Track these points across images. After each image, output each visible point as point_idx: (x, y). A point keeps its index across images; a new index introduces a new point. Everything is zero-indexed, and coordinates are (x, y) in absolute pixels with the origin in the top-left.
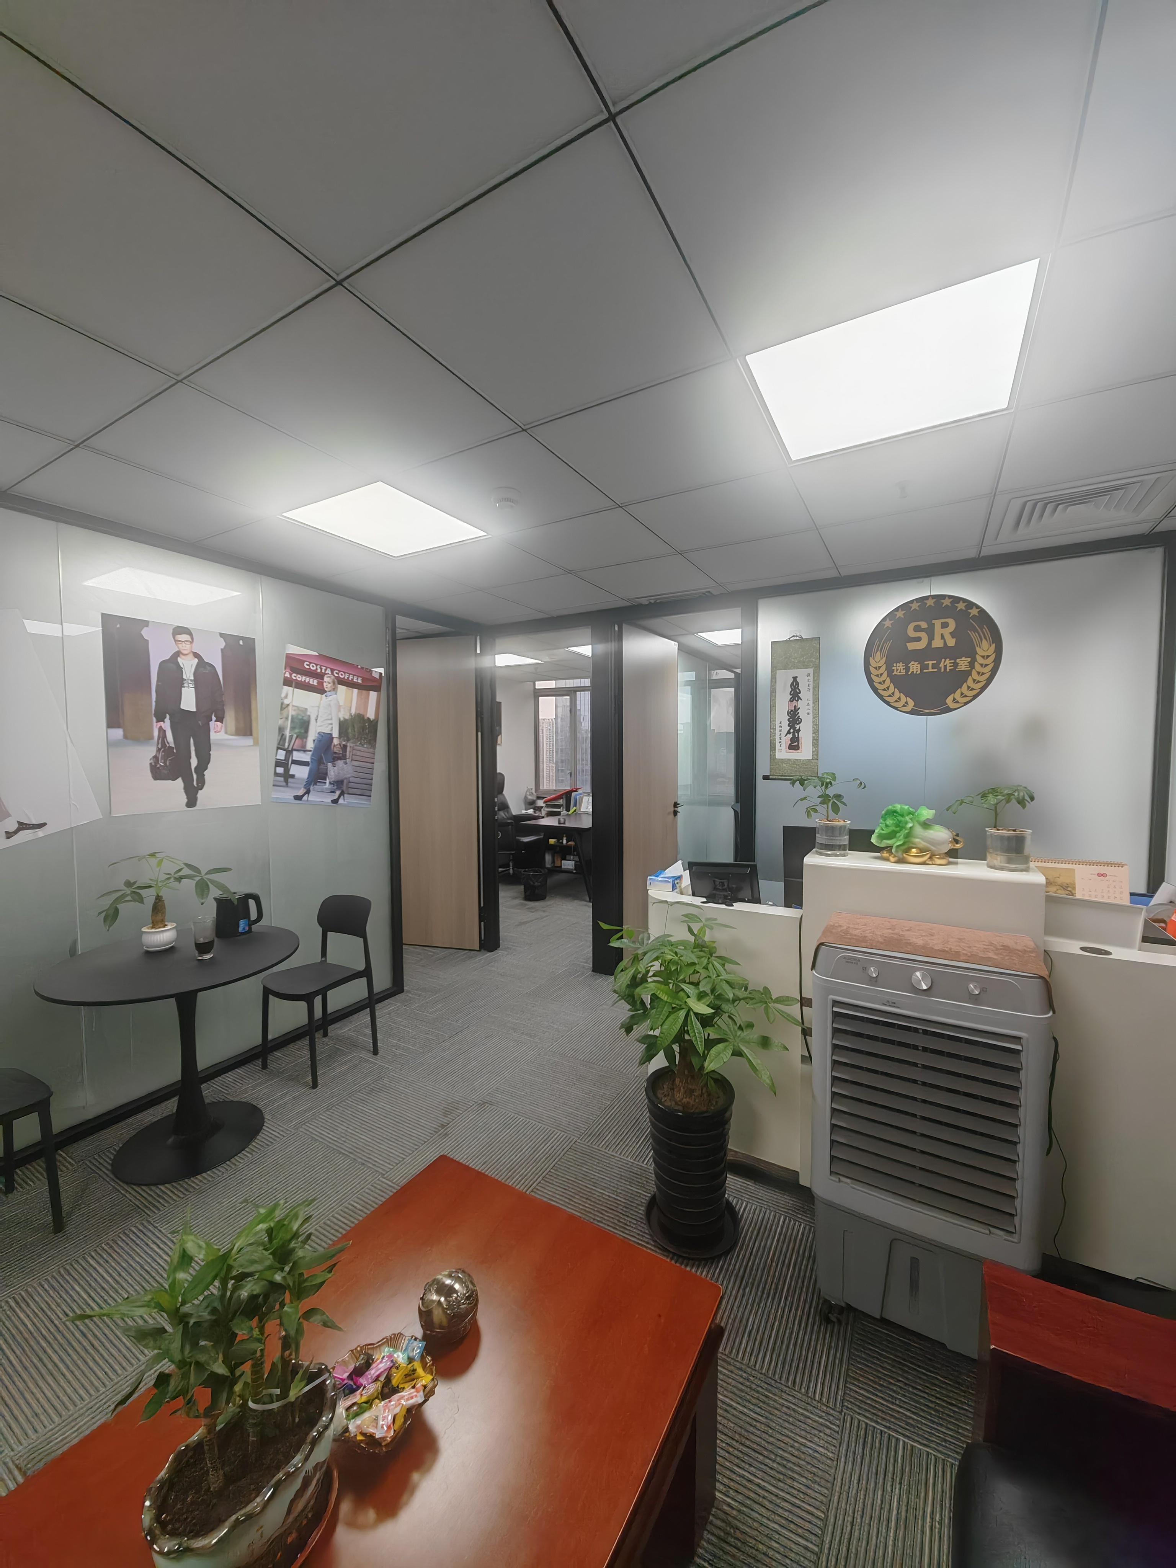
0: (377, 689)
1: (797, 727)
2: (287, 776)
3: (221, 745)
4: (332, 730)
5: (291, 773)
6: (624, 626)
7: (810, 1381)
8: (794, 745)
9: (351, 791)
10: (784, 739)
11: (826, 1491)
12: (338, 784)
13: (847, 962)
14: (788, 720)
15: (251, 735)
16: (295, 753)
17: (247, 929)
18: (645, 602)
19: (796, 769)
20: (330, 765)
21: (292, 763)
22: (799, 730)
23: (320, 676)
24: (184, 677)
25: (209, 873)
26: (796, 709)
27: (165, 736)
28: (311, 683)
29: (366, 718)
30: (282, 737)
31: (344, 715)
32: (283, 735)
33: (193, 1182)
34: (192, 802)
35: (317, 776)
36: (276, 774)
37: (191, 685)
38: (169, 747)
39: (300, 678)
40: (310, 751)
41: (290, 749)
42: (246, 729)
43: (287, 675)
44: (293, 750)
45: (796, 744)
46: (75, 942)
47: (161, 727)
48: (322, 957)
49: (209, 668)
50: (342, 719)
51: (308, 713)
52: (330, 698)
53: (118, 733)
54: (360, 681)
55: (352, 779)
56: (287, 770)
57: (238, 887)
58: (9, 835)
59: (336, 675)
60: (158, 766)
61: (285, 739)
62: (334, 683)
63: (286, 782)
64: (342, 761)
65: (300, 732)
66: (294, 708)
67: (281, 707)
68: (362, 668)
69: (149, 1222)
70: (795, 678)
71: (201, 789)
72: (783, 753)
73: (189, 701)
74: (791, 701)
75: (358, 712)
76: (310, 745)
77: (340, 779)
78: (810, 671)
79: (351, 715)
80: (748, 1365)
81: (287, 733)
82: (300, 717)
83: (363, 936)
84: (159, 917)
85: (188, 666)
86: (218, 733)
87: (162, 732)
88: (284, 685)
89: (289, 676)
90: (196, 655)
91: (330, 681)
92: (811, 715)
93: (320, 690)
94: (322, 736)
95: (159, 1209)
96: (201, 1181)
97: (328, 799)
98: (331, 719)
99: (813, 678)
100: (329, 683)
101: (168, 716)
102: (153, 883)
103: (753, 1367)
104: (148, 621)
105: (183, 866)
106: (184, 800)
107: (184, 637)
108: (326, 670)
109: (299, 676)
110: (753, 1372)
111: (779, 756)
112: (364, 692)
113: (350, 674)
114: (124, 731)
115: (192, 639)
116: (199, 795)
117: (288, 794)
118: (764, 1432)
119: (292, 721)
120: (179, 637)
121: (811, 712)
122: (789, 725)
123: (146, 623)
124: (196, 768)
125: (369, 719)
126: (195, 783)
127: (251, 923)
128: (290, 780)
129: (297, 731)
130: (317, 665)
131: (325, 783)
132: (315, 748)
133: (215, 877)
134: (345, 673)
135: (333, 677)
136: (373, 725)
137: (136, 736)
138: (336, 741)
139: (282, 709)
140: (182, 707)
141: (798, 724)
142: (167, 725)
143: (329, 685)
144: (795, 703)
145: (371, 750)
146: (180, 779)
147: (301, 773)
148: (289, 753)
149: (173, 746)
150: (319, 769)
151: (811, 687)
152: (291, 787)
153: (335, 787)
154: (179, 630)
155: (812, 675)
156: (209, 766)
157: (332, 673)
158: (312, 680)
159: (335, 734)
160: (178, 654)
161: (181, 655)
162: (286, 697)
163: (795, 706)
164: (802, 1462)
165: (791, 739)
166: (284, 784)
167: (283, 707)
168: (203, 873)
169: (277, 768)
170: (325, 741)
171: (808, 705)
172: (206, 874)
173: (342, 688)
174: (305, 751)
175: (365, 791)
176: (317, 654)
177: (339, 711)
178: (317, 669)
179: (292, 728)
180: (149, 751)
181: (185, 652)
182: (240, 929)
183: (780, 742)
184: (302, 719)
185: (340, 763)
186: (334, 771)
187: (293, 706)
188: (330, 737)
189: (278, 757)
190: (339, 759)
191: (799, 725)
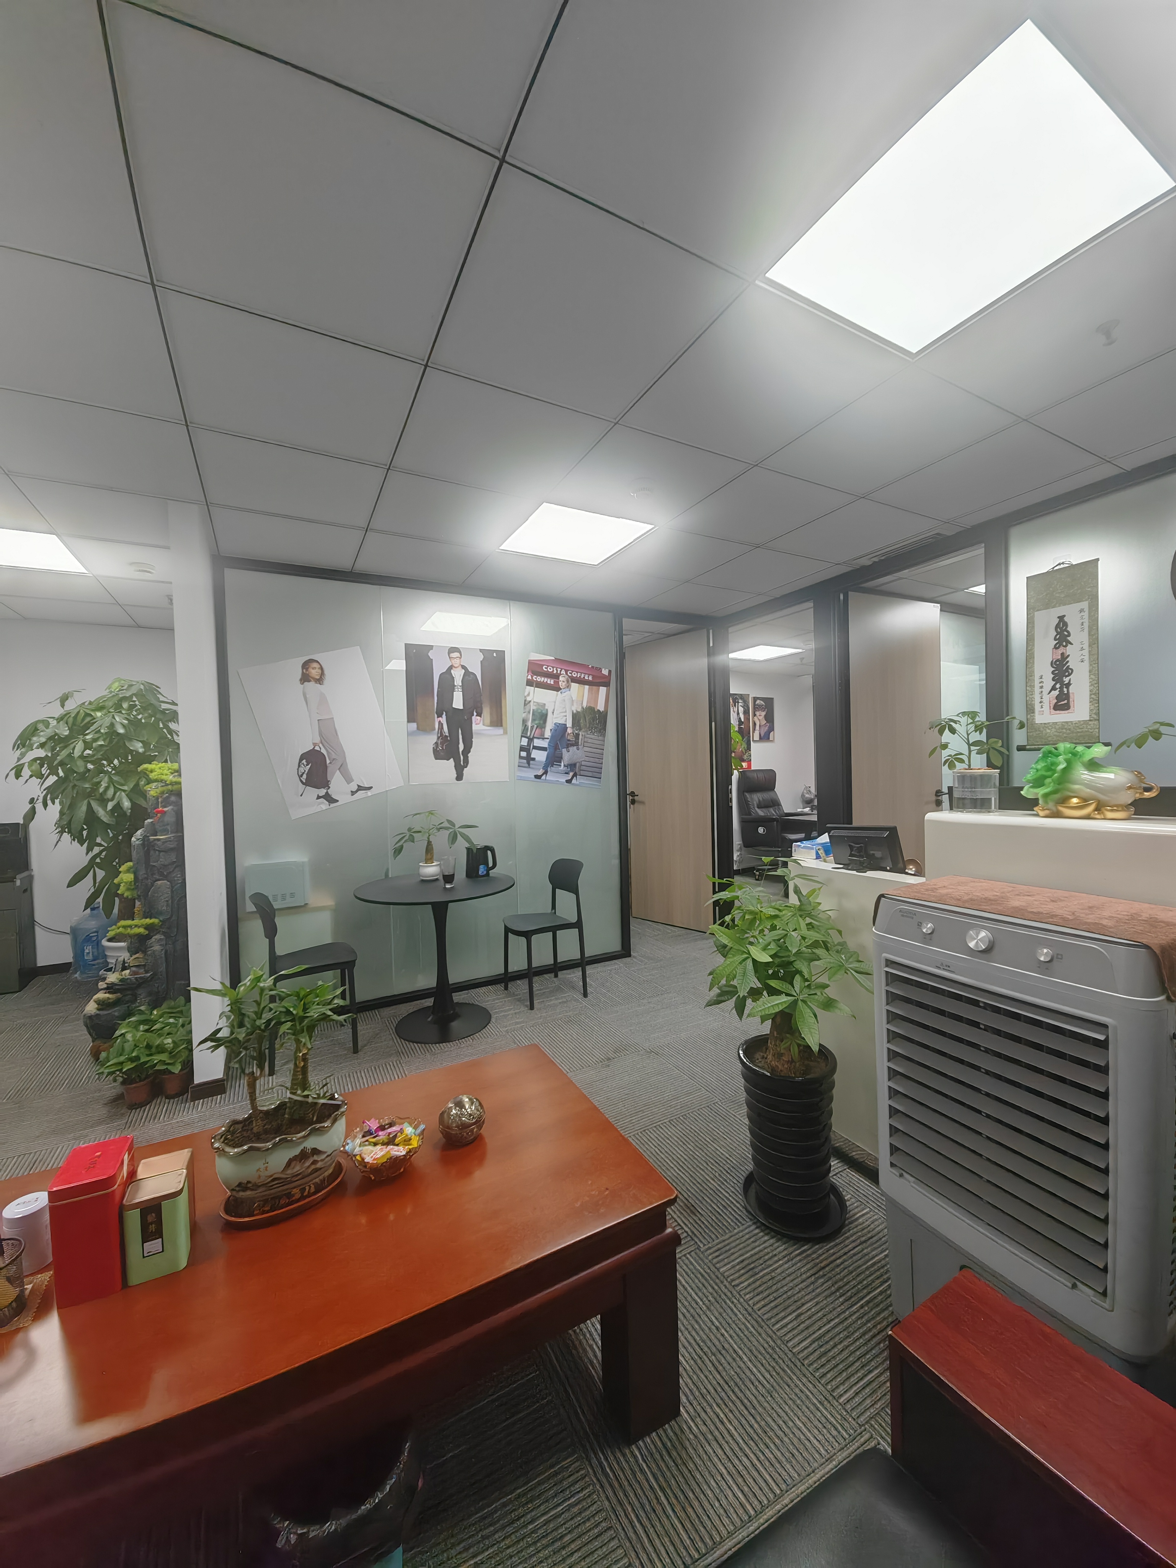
0: (607, 684)
1: (1066, 680)
2: (529, 759)
3: (480, 734)
4: (566, 721)
5: (532, 756)
6: (851, 594)
7: (843, 1383)
8: (1062, 703)
9: (582, 773)
10: (1046, 698)
11: (796, 1475)
12: (572, 766)
13: (903, 916)
14: (1053, 673)
15: (501, 726)
16: (535, 740)
17: (485, 872)
18: (866, 562)
19: (1065, 735)
20: (564, 751)
21: (533, 749)
22: (1069, 684)
23: (556, 677)
24: (455, 684)
25: (461, 827)
26: (1064, 657)
27: (442, 728)
28: (549, 682)
29: (596, 710)
30: (525, 728)
31: (577, 708)
32: (526, 725)
33: (433, 1047)
34: (459, 777)
35: (554, 759)
36: (521, 757)
37: (460, 690)
38: (446, 736)
39: (539, 679)
40: (548, 738)
41: (531, 737)
42: (498, 721)
43: (530, 677)
44: (534, 737)
45: (1066, 702)
46: (388, 870)
47: (440, 721)
48: (552, 910)
49: (472, 676)
50: (575, 712)
51: (546, 708)
52: (564, 694)
53: (414, 726)
54: (590, 678)
55: (583, 763)
56: (529, 754)
57: (479, 841)
58: (353, 793)
59: (570, 675)
60: (438, 749)
61: (528, 729)
62: (568, 681)
63: (529, 763)
64: (575, 747)
65: (540, 723)
66: (535, 704)
67: (525, 703)
68: (593, 667)
69: (400, 1062)
70: (1061, 618)
71: (466, 767)
72: (1045, 716)
73: (458, 702)
74: (1056, 648)
75: (588, 705)
76: (548, 734)
77: (573, 763)
78: (1085, 605)
79: (583, 708)
80: (780, 1338)
81: (529, 724)
82: (540, 711)
83: (576, 893)
84: (429, 856)
85: (458, 675)
86: (479, 725)
87: (440, 724)
88: (527, 685)
89: (530, 678)
90: (463, 667)
91: (565, 680)
92: (1087, 663)
93: (558, 689)
94: (558, 726)
95: (408, 1057)
96: (437, 1047)
97: (564, 779)
98: (566, 712)
99: (1089, 613)
100: (564, 682)
101: (444, 713)
102: (422, 830)
103: (785, 1342)
104: (433, 646)
105: (445, 821)
106: (454, 774)
107: (456, 654)
108: (561, 671)
109: (539, 677)
110: (782, 1346)
111: (1039, 719)
112: (595, 688)
113: (581, 673)
114: (417, 725)
115: (461, 655)
116: (464, 772)
117: (530, 774)
118: (762, 1395)
119: (533, 714)
120: (452, 655)
121: (1086, 658)
122: (1053, 679)
123: (431, 647)
124: (462, 752)
125: (599, 710)
126: (462, 763)
127: (489, 869)
128: (531, 762)
129: (537, 722)
130: (553, 668)
131: (560, 765)
132: (552, 736)
133: (465, 831)
134: (577, 672)
135: (567, 677)
136: (602, 718)
137: (424, 729)
138: (569, 731)
139: (525, 705)
140: (454, 706)
141: (1066, 676)
142: (443, 720)
143: (564, 684)
144: (1061, 650)
145: (601, 738)
146: (452, 759)
147: (540, 756)
148: (531, 740)
149: (447, 734)
150: (554, 753)
151: (1086, 625)
152: (532, 768)
153: (569, 769)
154: (452, 650)
155: (1086, 610)
156: (472, 750)
157: (567, 674)
158: (549, 680)
159: (569, 724)
160: (451, 667)
161: (453, 668)
162: (529, 695)
163: (1062, 654)
164: (786, 1439)
165: (1057, 698)
166: (527, 765)
167: (526, 703)
168: (457, 827)
169: (521, 752)
170: (560, 730)
171: (1082, 649)
172: (459, 828)
173: (574, 686)
174: (544, 739)
175: (596, 773)
176: (553, 658)
177: (573, 705)
178: (553, 671)
179: (533, 720)
180: (433, 738)
181: (456, 666)
182: (480, 873)
183: (1041, 702)
184: (541, 712)
185: (573, 749)
186: (568, 756)
187: (534, 702)
188: (564, 727)
189: (522, 744)
190: (573, 745)
191: (1068, 679)
